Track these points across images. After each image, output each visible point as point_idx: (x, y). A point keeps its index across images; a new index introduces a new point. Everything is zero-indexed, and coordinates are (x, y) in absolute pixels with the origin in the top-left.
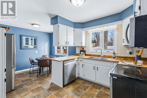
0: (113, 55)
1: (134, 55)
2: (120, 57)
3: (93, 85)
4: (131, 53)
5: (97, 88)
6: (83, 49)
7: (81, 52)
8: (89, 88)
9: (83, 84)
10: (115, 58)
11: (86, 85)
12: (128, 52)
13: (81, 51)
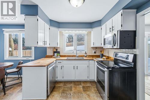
0: (85, 55)
1: (97, 54)
2: (89, 56)
3: (74, 83)
4: (95, 53)
5: (78, 85)
6: (57, 50)
7: (55, 54)
8: (73, 87)
9: (65, 86)
10: (86, 57)
11: (69, 85)
12: (93, 52)
13: (54, 52)
